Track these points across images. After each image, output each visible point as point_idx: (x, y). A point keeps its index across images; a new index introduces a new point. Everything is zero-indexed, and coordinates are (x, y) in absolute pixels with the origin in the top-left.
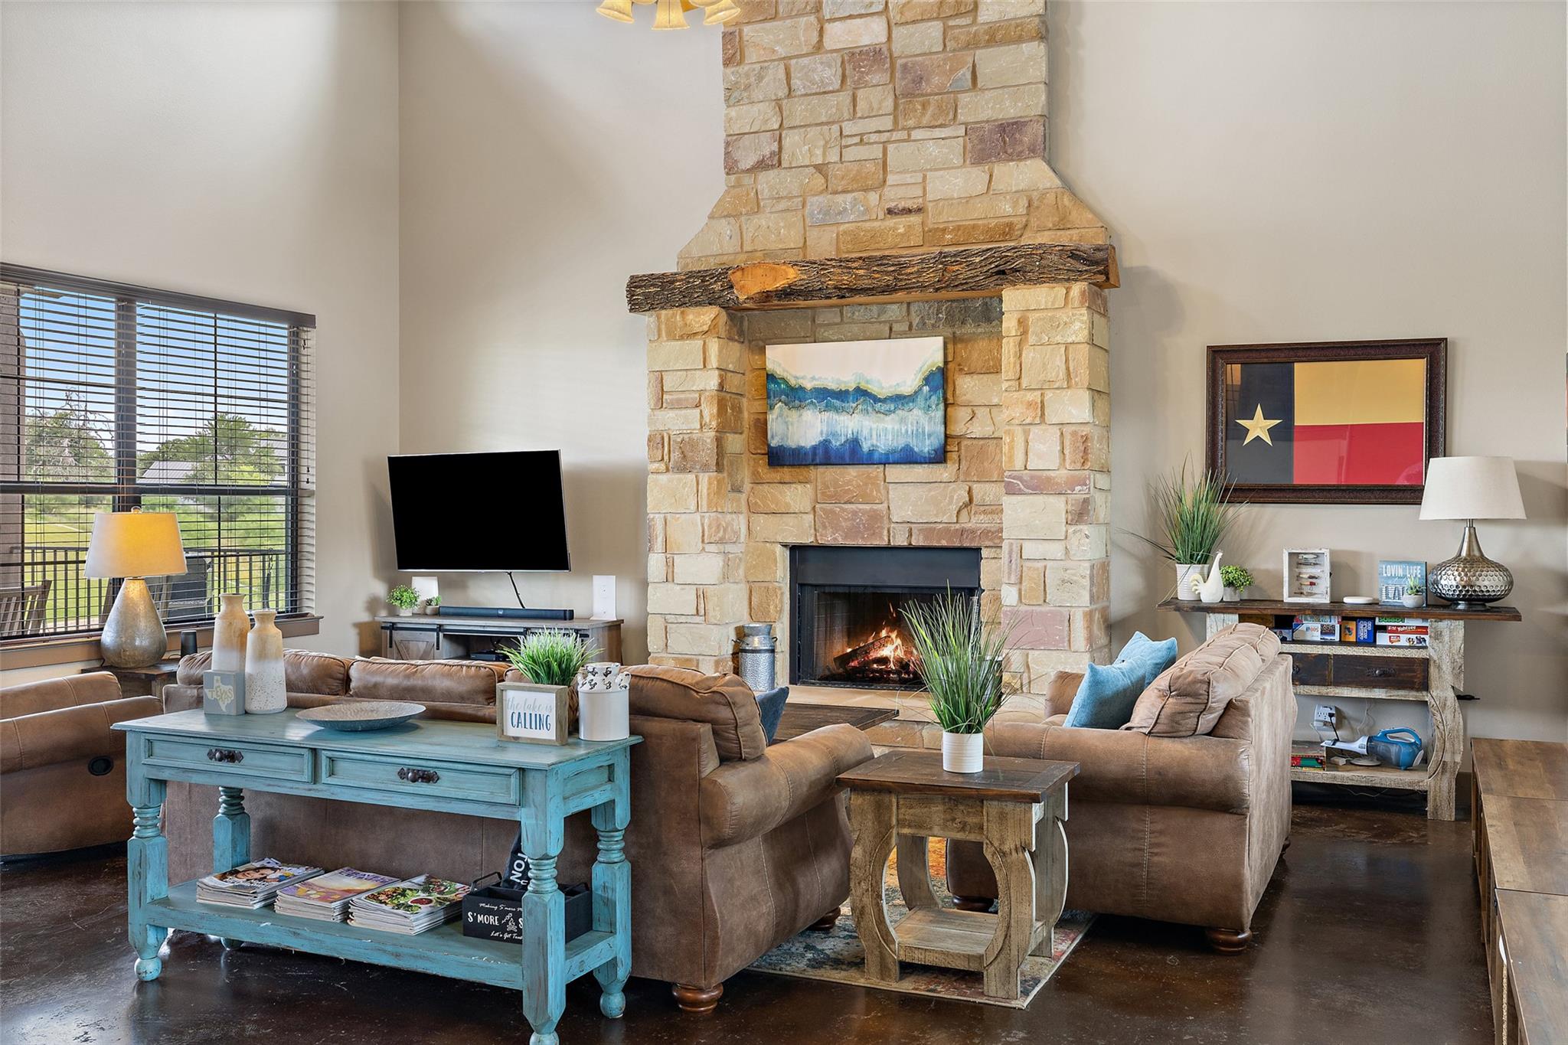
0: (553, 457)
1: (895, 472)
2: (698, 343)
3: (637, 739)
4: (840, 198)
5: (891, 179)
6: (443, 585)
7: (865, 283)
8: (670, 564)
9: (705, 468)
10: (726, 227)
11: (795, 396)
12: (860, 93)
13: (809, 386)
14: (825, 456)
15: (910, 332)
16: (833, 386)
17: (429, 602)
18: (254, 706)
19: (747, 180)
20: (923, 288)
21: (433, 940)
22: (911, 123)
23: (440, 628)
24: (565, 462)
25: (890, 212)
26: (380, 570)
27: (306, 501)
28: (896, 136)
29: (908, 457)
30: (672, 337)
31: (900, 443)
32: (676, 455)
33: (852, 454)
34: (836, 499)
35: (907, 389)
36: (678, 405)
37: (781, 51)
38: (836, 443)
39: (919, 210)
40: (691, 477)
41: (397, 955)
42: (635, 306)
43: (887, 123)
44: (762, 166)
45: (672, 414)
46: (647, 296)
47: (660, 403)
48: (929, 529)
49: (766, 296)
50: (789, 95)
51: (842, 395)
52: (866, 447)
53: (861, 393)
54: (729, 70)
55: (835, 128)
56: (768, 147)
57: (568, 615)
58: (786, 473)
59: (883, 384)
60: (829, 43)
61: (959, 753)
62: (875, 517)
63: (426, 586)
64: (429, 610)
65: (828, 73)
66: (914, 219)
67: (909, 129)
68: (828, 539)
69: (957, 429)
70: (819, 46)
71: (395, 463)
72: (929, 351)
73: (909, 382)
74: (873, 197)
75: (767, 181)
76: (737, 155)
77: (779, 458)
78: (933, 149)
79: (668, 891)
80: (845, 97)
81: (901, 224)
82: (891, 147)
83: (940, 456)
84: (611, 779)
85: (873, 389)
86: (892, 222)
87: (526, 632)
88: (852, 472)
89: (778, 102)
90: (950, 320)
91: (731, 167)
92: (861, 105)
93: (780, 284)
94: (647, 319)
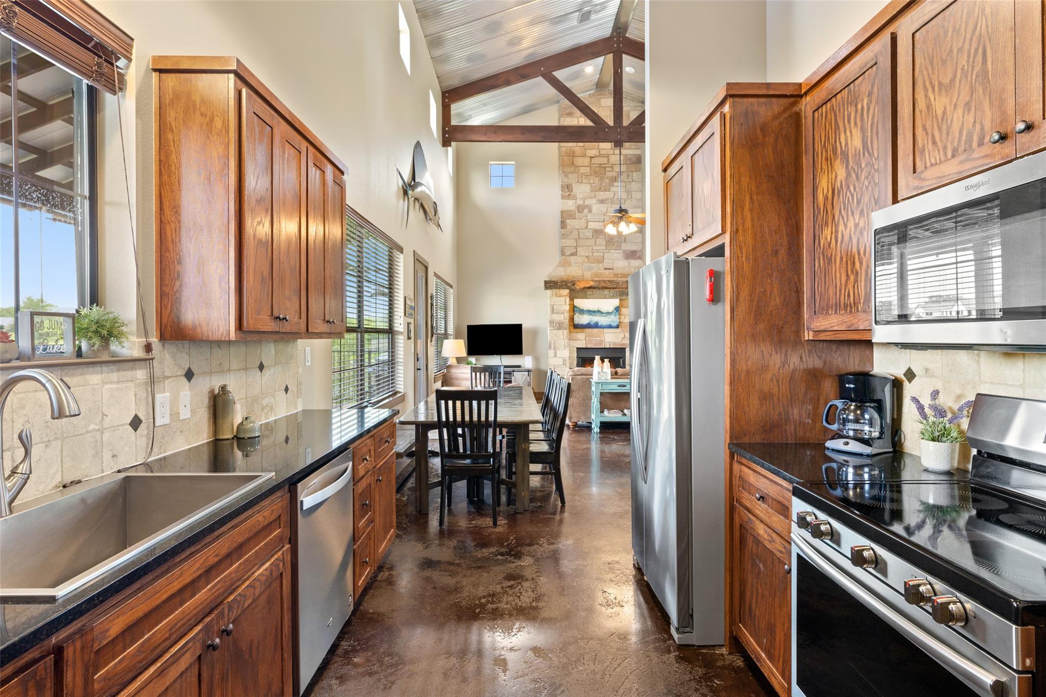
0: (521, 325)
1: (606, 330)
2: (564, 298)
4: (592, 264)
5: (605, 261)
7: (610, 286)
8: (555, 353)
9: (565, 329)
10: (562, 269)
11: (582, 312)
12: (597, 240)
13: (585, 309)
14: (589, 326)
15: (610, 297)
16: (591, 309)
19: (567, 258)
20: (623, 288)
22: (610, 248)
24: (523, 326)
25: (605, 269)
28: (606, 251)
29: (610, 327)
30: (556, 296)
31: (608, 323)
32: (558, 325)
33: (596, 326)
34: (591, 336)
35: (610, 311)
36: (557, 313)
37: (577, 227)
38: (592, 323)
39: (612, 269)
40: (561, 331)
42: (546, 288)
43: (604, 248)
44: (572, 254)
45: (556, 315)
46: (550, 286)
47: (553, 312)
48: (615, 344)
49: (585, 288)
50: (579, 238)
51: (594, 312)
52: (600, 324)
53: (599, 311)
54: (562, 230)
55: (591, 248)
56: (573, 250)
57: (519, 366)
58: (578, 330)
59: (604, 310)
60: (589, 227)
62: (601, 341)
63: (473, 360)
65: (590, 235)
66: (611, 271)
67: (610, 250)
68: (589, 346)
69: (622, 321)
70: (587, 227)
71: (468, 326)
72: (616, 302)
73: (611, 309)
74: (601, 265)
75: (572, 259)
76: (565, 251)
77: (577, 327)
78: (615, 255)
80: (594, 240)
81: (607, 272)
82: (605, 254)
83: (617, 327)
85: (602, 310)
86: (606, 271)
87: (513, 371)
88: (595, 330)
89: (576, 239)
90: (620, 295)
91: (563, 253)
92: (597, 243)
93: (589, 285)
94: (549, 291)
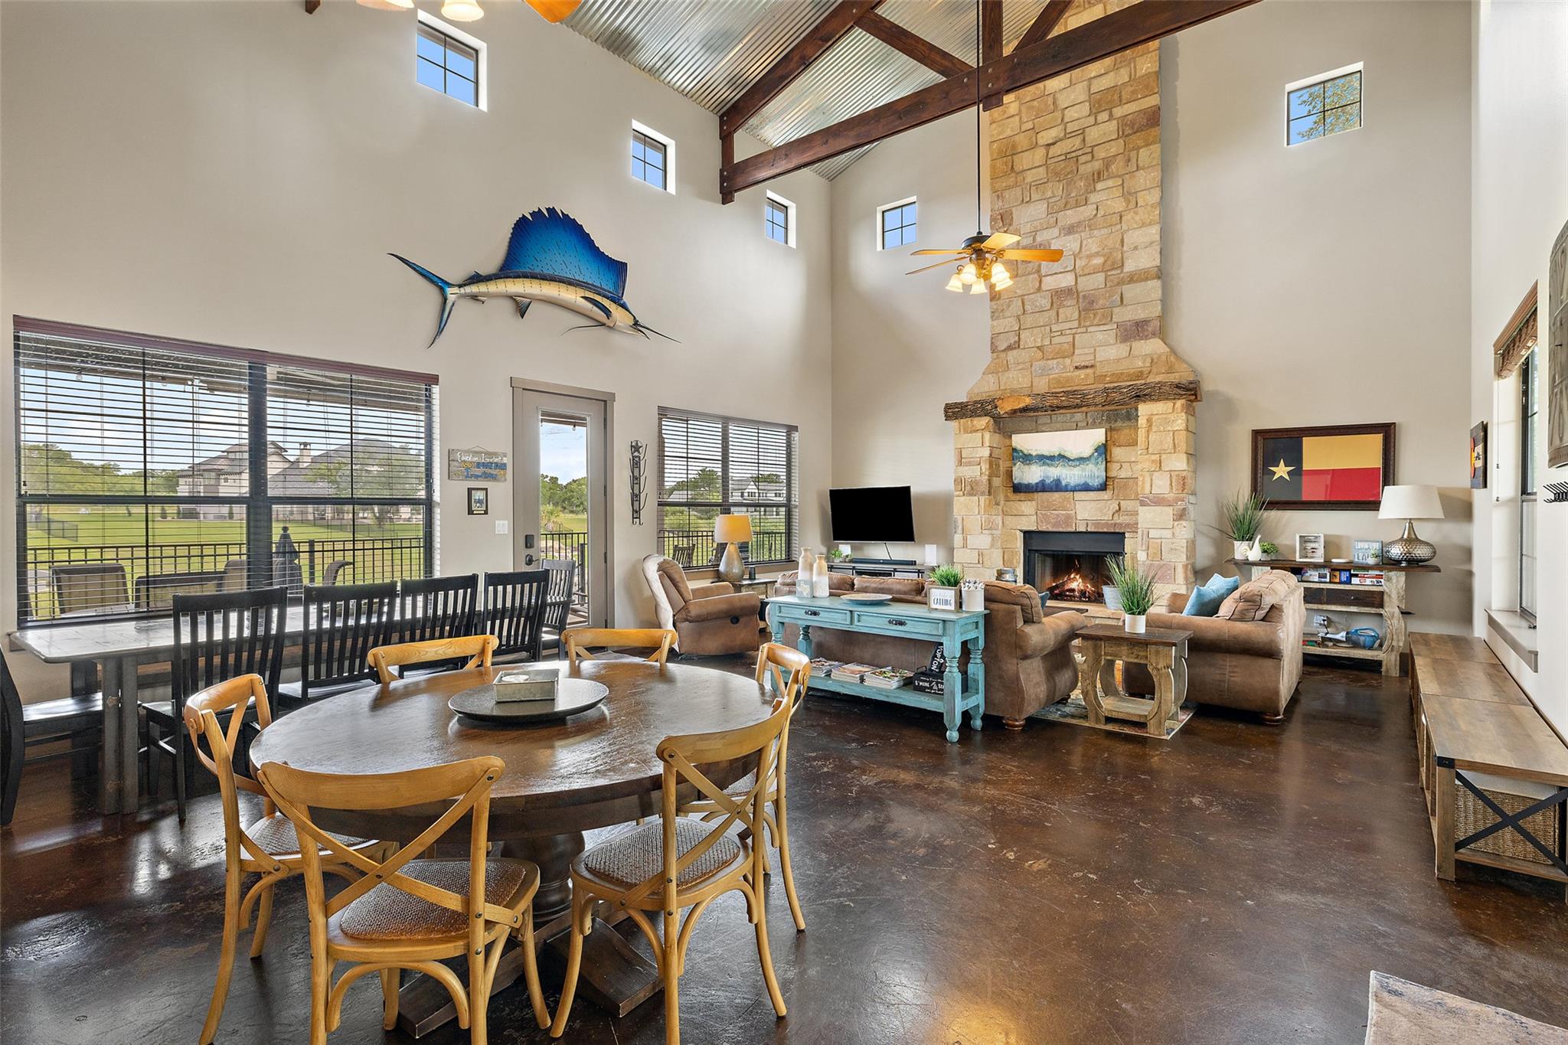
0: (908, 488)
1: (1079, 495)
2: (979, 434)
3: (987, 612)
4: (1050, 362)
5: (1077, 352)
6: (853, 549)
8: (965, 540)
9: (983, 494)
10: (991, 378)
11: (1027, 459)
12: (1061, 311)
13: (1034, 454)
14: (1042, 487)
15: (1088, 426)
16: (1046, 453)
17: (847, 556)
18: (816, 595)
19: (1003, 355)
20: (1096, 405)
21: (901, 691)
22: (1088, 324)
23: (854, 568)
24: (912, 490)
25: (1076, 367)
26: (824, 541)
27: (794, 510)
28: (1079, 330)
29: (1086, 488)
30: (966, 432)
31: (1082, 481)
32: (968, 488)
33: (1057, 487)
34: (1048, 508)
35: (1086, 455)
36: (969, 464)
37: (1020, 292)
38: (1048, 481)
39: (1092, 366)
40: (976, 498)
41: (888, 696)
42: (948, 418)
43: (1075, 324)
44: (1010, 348)
45: (966, 468)
46: (954, 413)
47: (960, 463)
48: (1097, 523)
49: (1014, 412)
50: (1024, 313)
51: (1051, 458)
52: (1064, 483)
53: (1061, 457)
54: (993, 303)
55: (1048, 328)
56: (1013, 339)
57: (913, 563)
58: (1022, 496)
59: (1073, 452)
60: (1044, 287)
61: (1134, 624)
62: (1068, 517)
63: (845, 549)
64: (847, 560)
65: (1044, 302)
66: (1089, 371)
67: (1087, 327)
68: (1044, 528)
69: (1112, 474)
70: (1039, 289)
71: (832, 492)
72: (1098, 435)
73: (1087, 450)
74: (1068, 361)
75: (1012, 355)
76: (997, 343)
77: (1018, 489)
78: (1100, 336)
79: (1001, 677)
80: (1053, 313)
81: (1082, 373)
82: (1077, 336)
83: (1103, 487)
84: (977, 628)
85: (1068, 454)
86: (1078, 372)
87: (895, 570)
88: (1056, 496)
89: (1018, 317)
90: (1109, 420)
91: (994, 349)
92: (1061, 316)
93: (1021, 405)
94: (954, 424)
